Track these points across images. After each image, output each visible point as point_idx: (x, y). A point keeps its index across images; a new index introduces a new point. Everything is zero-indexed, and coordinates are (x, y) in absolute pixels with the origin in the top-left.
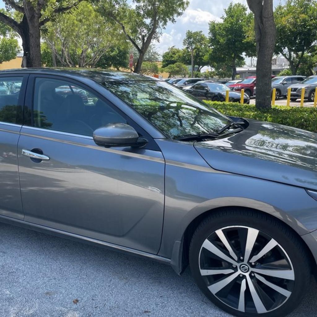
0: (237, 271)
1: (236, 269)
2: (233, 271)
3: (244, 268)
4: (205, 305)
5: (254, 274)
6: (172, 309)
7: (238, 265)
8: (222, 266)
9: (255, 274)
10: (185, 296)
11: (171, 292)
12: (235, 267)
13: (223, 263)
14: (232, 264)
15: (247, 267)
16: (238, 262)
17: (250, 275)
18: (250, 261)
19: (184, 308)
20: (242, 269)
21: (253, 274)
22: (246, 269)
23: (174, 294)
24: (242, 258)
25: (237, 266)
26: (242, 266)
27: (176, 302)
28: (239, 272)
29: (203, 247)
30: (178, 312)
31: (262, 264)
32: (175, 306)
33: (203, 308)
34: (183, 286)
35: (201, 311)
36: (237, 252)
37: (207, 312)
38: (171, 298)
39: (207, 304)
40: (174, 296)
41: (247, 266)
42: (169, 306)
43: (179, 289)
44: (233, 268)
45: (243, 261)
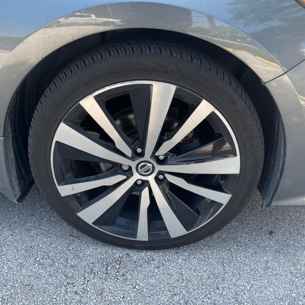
0: (132, 175)
1: (129, 173)
2: (125, 177)
3: (146, 167)
4: (77, 242)
5: (163, 175)
6: (10, 269)
7: (133, 164)
8: (101, 171)
9: (166, 175)
10: (37, 234)
11: (8, 233)
12: (126, 168)
13: (102, 165)
14: (121, 165)
15: (151, 165)
16: (132, 159)
17: (157, 179)
18: (157, 154)
19: (36, 258)
20: (140, 170)
21: (161, 177)
22: (149, 170)
23: (14, 235)
24: (139, 150)
25: (130, 168)
26: (140, 166)
27: (18, 251)
28: (136, 177)
29: (57, 142)
30: (24, 271)
31: (178, 154)
32: (17, 260)
33: (73, 249)
34: (33, 215)
35: (71, 256)
36: (130, 140)
37: (81, 255)
38: (7, 245)
39: (79, 239)
40: (15, 240)
41: (150, 163)
42: (3, 264)
43: (25, 223)
44: (124, 172)
45: (142, 155)
